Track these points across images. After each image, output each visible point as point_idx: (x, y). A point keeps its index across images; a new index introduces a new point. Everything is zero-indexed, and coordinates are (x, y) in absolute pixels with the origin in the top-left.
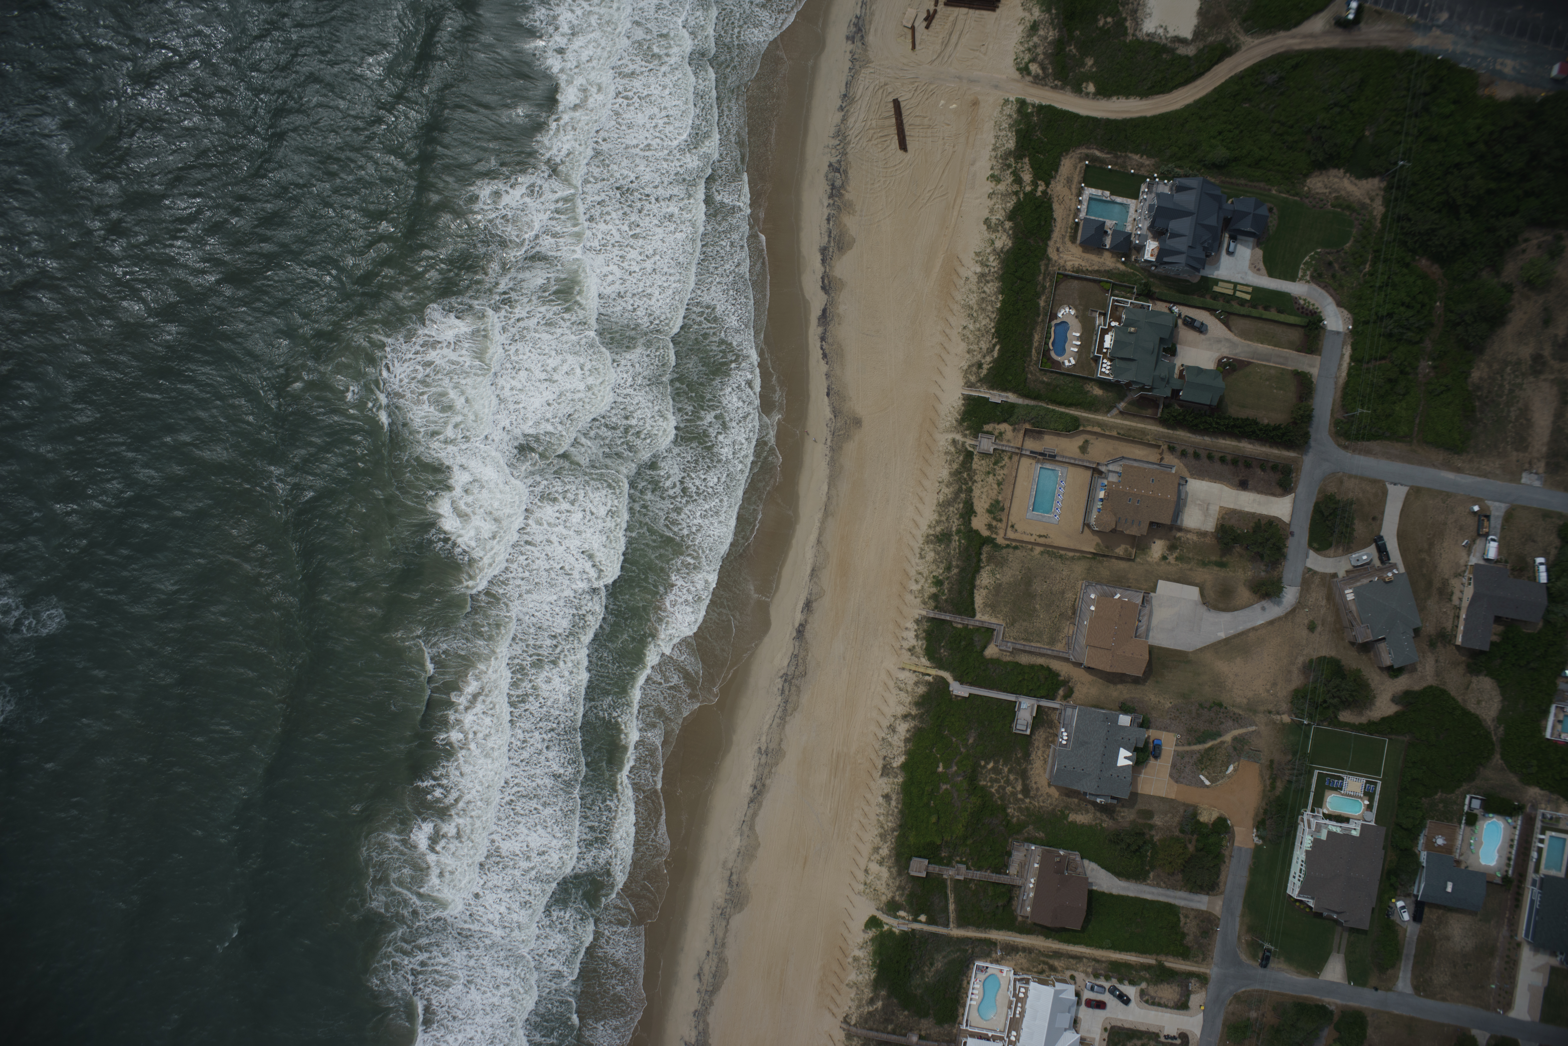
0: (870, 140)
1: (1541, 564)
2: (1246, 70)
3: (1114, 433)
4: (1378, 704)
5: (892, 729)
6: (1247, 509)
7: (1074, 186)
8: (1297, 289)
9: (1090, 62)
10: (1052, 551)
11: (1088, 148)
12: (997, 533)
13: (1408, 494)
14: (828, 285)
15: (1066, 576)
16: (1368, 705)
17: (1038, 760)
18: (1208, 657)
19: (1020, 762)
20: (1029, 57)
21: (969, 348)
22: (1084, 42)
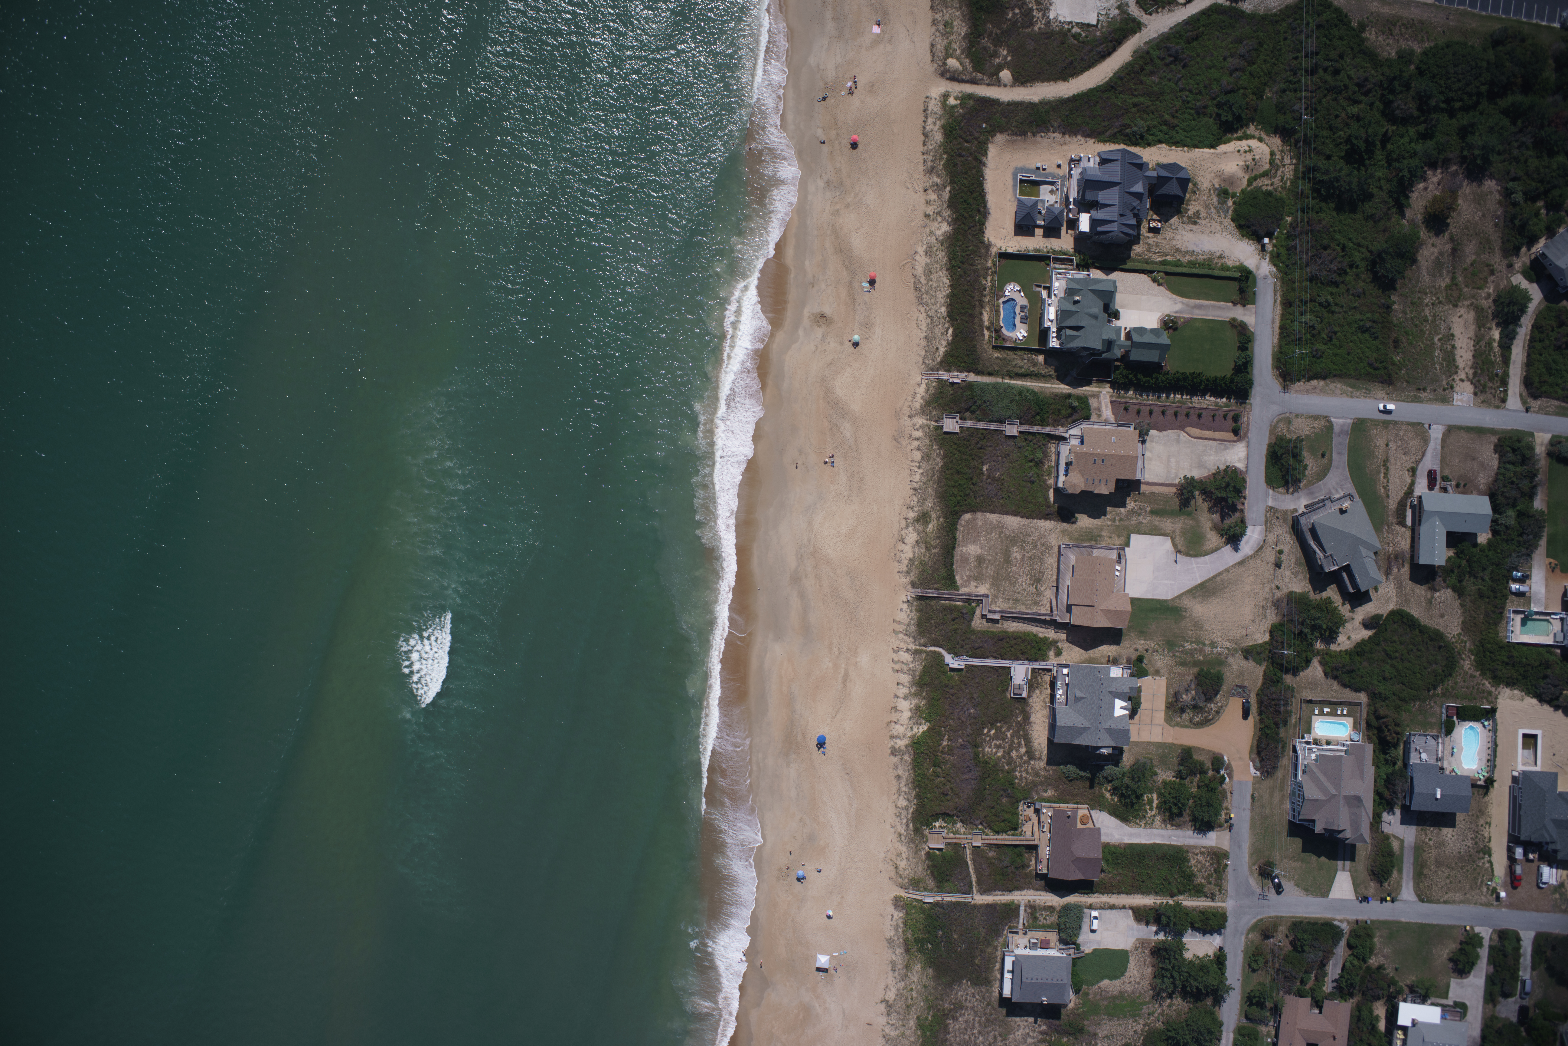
4: (1349, 632)
9: (1004, 52)
13: (1352, 427)
15: (1043, 541)
16: (1341, 629)
17: (1038, 721)
18: (1187, 603)
19: (1021, 725)
20: (946, 54)
21: (925, 334)
22: (996, 34)
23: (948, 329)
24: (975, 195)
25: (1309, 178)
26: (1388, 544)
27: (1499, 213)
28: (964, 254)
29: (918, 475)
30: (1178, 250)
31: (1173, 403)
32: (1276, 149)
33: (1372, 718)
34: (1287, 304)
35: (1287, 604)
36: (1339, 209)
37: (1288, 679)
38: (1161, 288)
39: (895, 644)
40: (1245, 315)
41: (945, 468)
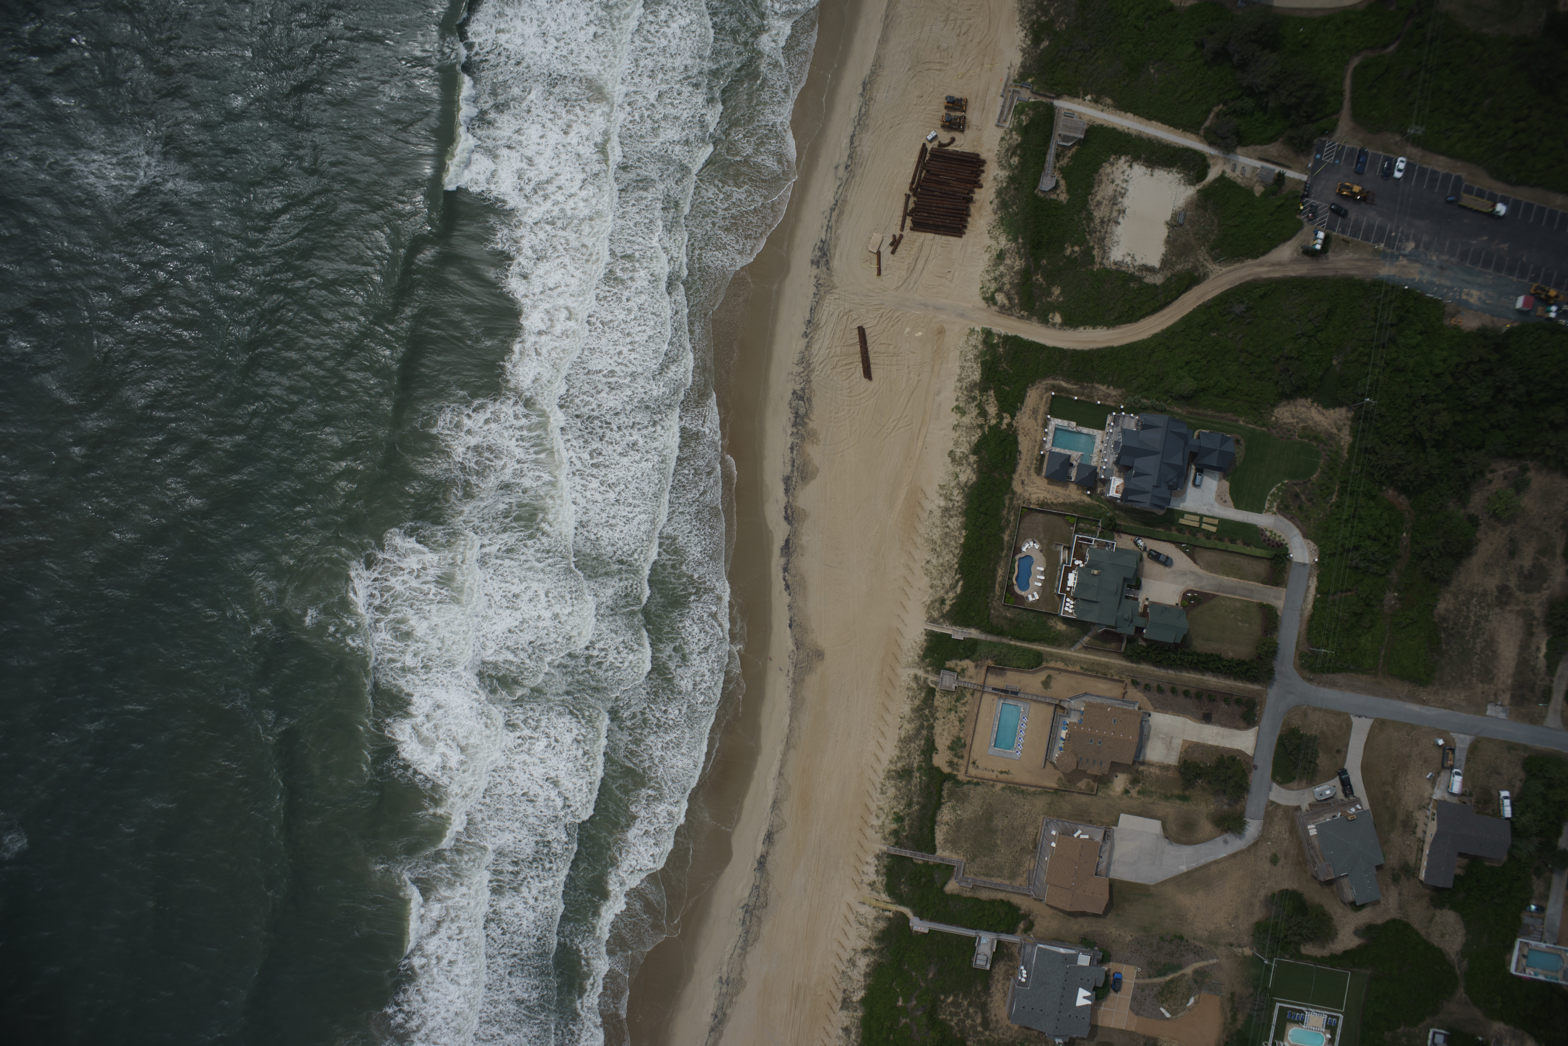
0: (834, 368)
1: (1506, 798)
2: (1213, 299)
3: (1077, 668)
4: (1340, 937)
5: (852, 962)
6: (1210, 743)
7: (1040, 417)
8: (1263, 520)
9: (1056, 291)
10: (1014, 788)
11: (1054, 379)
12: (958, 770)
13: (1372, 727)
14: (791, 516)
15: (1028, 811)
16: (1334, 934)
17: (997, 992)
18: (1170, 890)
19: (980, 995)
20: (995, 287)
21: (933, 583)
22: (1051, 271)
34: (1322, 591)
35: (1280, 899)
38: (1190, 560)
39: (860, 896)
40: (1275, 597)
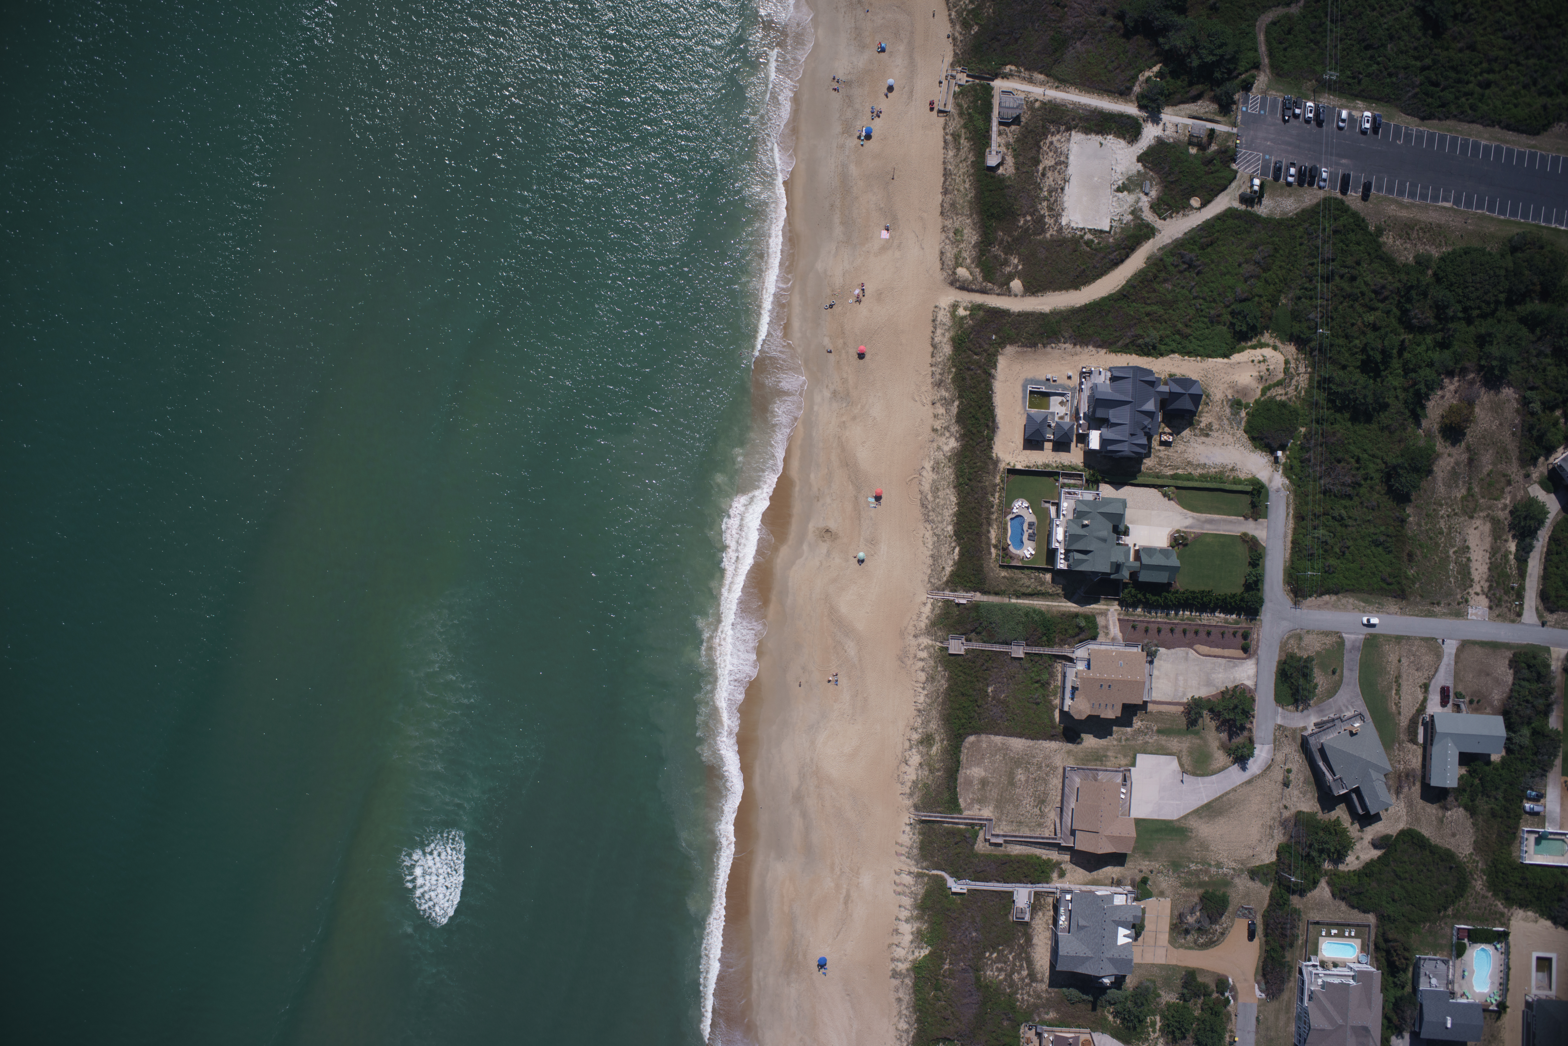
4: (1358, 851)
7: (1013, 381)
9: (1014, 260)
13: (1364, 642)
15: (1048, 762)
16: (1349, 852)
17: (1040, 943)
18: (1193, 823)
19: (1023, 948)
20: (956, 263)
21: (931, 552)
22: (1008, 242)
23: (954, 548)
24: (983, 409)
25: (1324, 389)
26: (1399, 761)
27: (1516, 422)
28: (972, 471)
29: (922, 695)
30: (1189, 463)
31: (1182, 620)
32: (1290, 357)
33: (1381, 940)
34: (1299, 518)
35: (1295, 825)
36: (1354, 419)
37: (1295, 900)
38: (1172, 502)
39: (897, 866)
40: (1256, 529)
41: (950, 689)
